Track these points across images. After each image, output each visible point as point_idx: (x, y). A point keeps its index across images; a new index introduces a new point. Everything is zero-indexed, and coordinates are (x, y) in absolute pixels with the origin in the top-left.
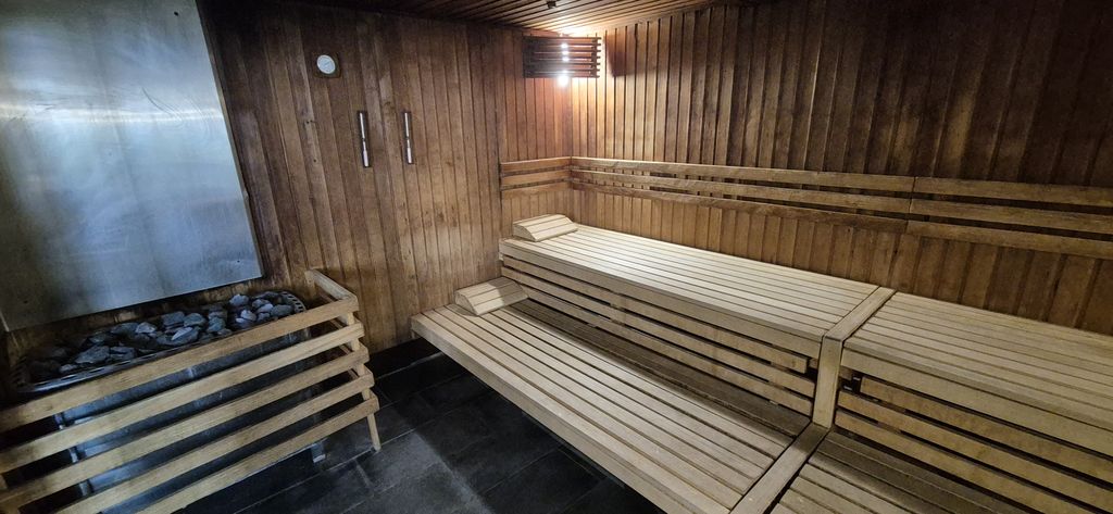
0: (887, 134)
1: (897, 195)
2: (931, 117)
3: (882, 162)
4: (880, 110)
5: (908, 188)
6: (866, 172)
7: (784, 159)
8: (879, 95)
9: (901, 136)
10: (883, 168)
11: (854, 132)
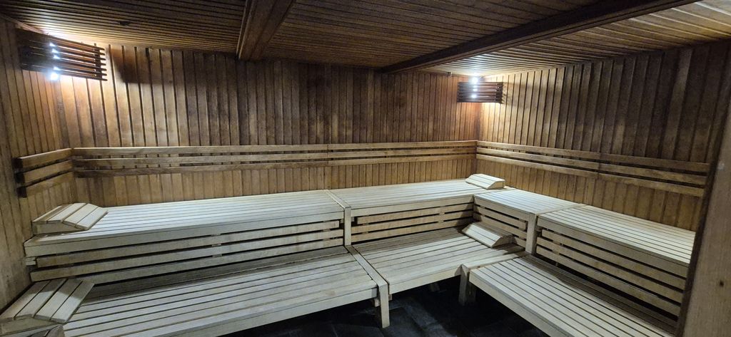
0: (314, 127)
1: (322, 151)
2: (327, 121)
3: (314, 139)
4: (310, 119)
5: (326, 149)
6: (309, 143)
7: (272, 140)
8: (308, 112)
9: (318, 128)
10: (315, 141)
11: (302, 127)
